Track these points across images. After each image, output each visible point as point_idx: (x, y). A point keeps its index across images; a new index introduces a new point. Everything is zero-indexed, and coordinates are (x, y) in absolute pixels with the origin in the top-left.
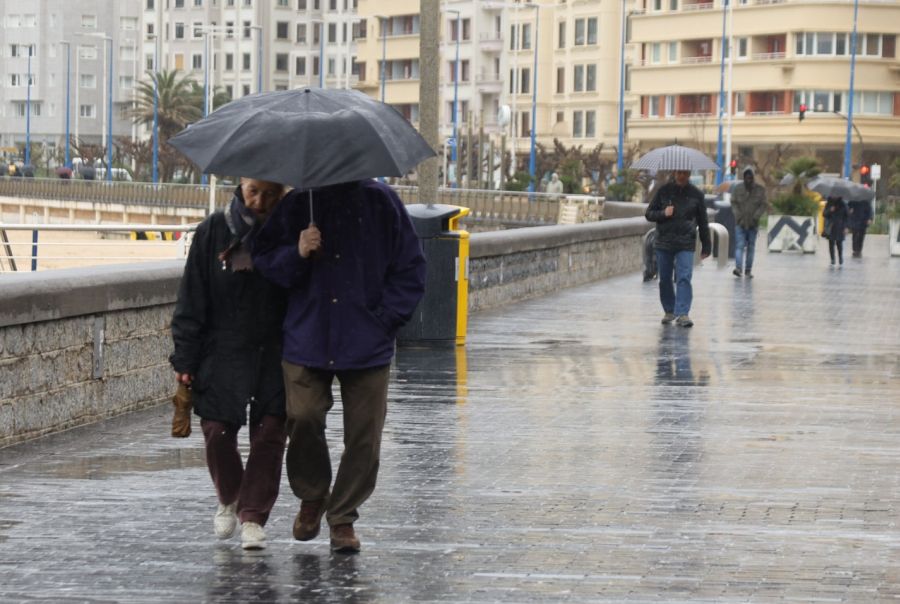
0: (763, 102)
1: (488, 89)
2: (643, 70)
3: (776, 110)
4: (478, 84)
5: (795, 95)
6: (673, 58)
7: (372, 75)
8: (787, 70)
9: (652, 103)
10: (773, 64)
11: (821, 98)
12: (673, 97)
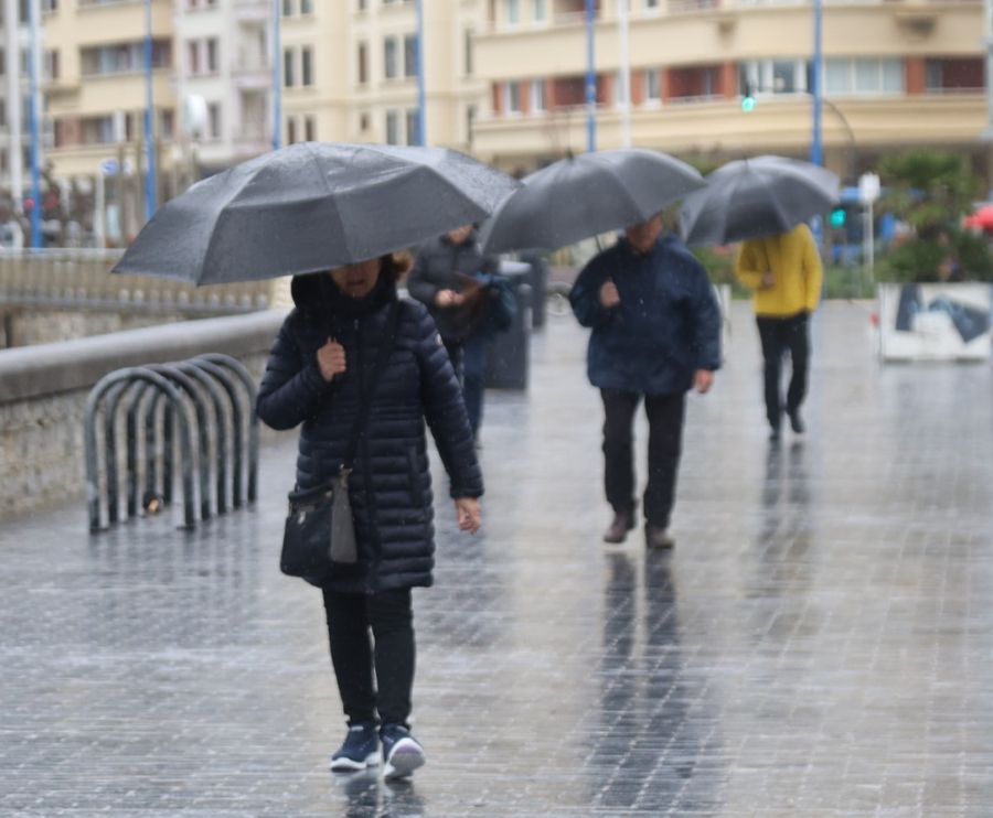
0: (689, 81)
1: (251, 82)
2: (493, 39)
3: (713, 92)
4: (234, 74)
5: (739, 68)
6: (539, 16)
7: (70, 71)
8: (726, 28)
9: (508, 93)
10: (701, 17)
11: (784, 72)
12: (543, 82)
